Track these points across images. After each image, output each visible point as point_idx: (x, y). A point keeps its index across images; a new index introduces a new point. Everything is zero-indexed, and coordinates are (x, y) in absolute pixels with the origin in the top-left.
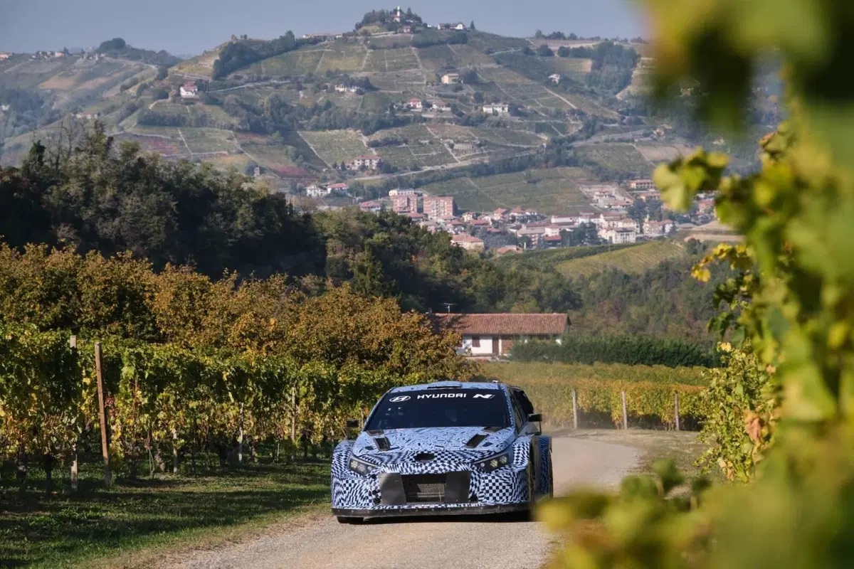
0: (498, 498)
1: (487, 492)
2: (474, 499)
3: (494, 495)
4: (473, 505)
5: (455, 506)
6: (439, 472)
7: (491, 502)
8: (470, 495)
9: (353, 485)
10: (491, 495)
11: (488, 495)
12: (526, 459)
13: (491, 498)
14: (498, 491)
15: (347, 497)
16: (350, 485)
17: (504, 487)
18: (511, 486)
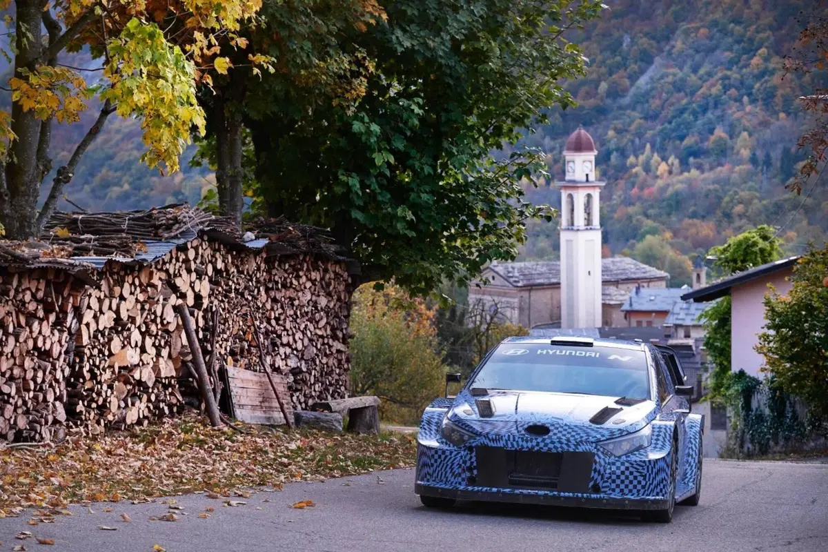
0: (626, 491)
1: (614, 481)
2: (596, 489)
3: (622, 486)
4: (593, 496)
5: (571, 494)
6: (554, 451)
7: (616, 495)
8: (591, 484)
9: (443, 457)
10: (618, 486)
11: (613, 486)
12: (667, 443)
13: (618, 490)
14: (627, 482)
15: (434, 471)
16: (440, 457)
17: (635, 478)
18: (644, 477)
